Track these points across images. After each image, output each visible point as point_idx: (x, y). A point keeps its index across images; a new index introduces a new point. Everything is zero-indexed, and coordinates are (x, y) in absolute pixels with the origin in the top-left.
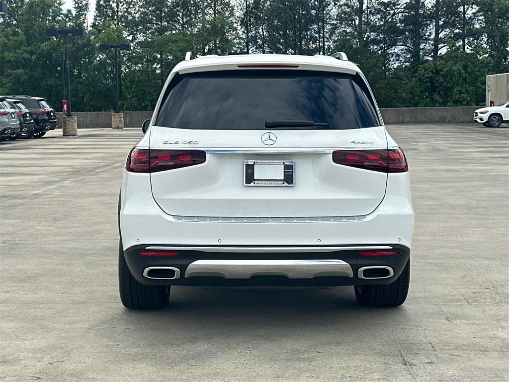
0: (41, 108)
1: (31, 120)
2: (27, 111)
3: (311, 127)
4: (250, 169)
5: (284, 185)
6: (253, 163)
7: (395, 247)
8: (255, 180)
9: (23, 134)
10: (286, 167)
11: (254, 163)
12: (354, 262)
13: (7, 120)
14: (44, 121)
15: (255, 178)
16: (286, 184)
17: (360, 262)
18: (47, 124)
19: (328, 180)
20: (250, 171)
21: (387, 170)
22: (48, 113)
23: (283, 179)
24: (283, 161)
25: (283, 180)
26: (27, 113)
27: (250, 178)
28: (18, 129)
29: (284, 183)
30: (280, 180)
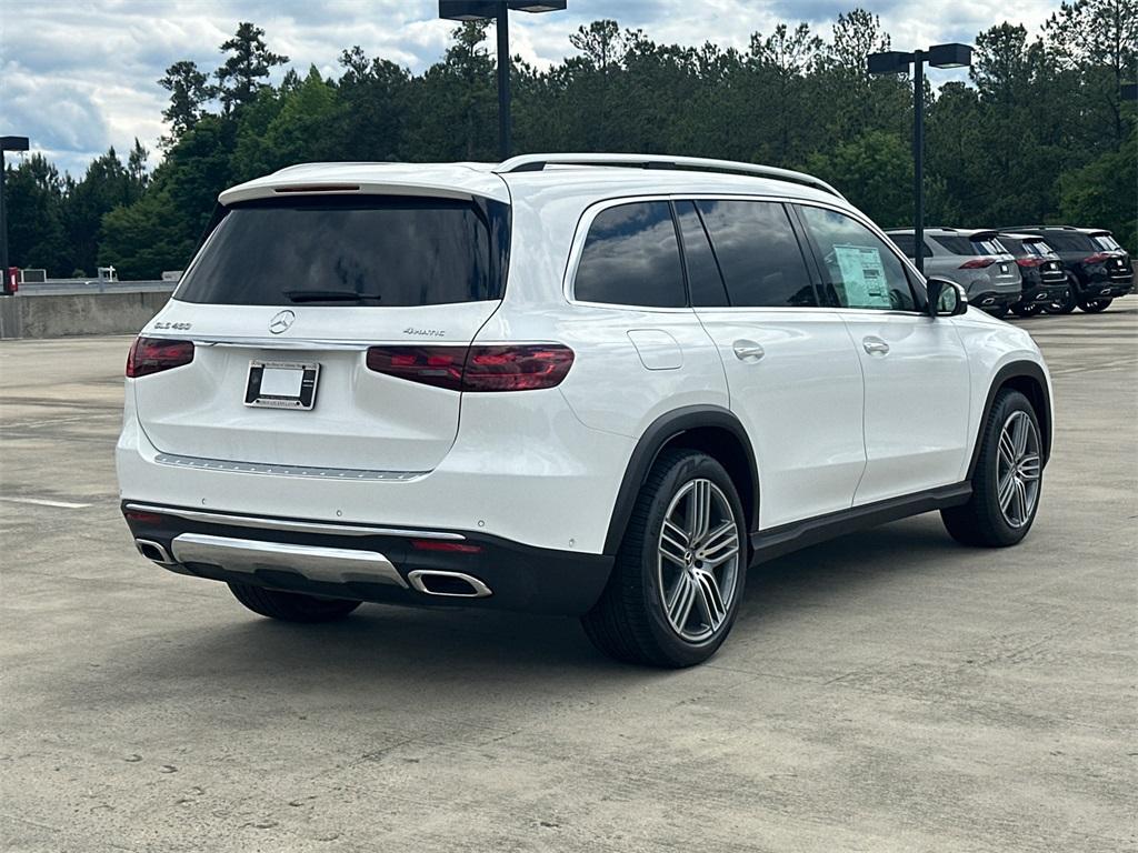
0: (1094, 251)
1: (1062, 276)
2: (1054, 257)
3: (354, 302)
4: (256, 374)
5: (298, 407)
6: (260, 366)
7: (471, 536)
8: (260, 396)
9: (1055, 305)
10: (309, 375)
11: (264, 366)
12: (400, 559)
13: (988, 276)
14: (1099, 277)
15: (261, 393)
16: (301, 406)
17: (410, 560)
18: (1103, 284)
19: (365, 400)
20: (255, 381)
21: (462, 386)
22: (1111, 262)
23: (298, 395)
24: (302, 364)
25: (299, 398)
26: (1052, 262)
27: (253, 393)
28: (1016, 294)
29: (298, 404)
30: (294, 398)
